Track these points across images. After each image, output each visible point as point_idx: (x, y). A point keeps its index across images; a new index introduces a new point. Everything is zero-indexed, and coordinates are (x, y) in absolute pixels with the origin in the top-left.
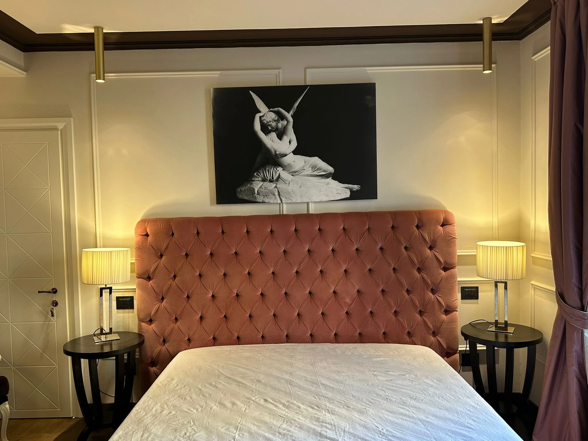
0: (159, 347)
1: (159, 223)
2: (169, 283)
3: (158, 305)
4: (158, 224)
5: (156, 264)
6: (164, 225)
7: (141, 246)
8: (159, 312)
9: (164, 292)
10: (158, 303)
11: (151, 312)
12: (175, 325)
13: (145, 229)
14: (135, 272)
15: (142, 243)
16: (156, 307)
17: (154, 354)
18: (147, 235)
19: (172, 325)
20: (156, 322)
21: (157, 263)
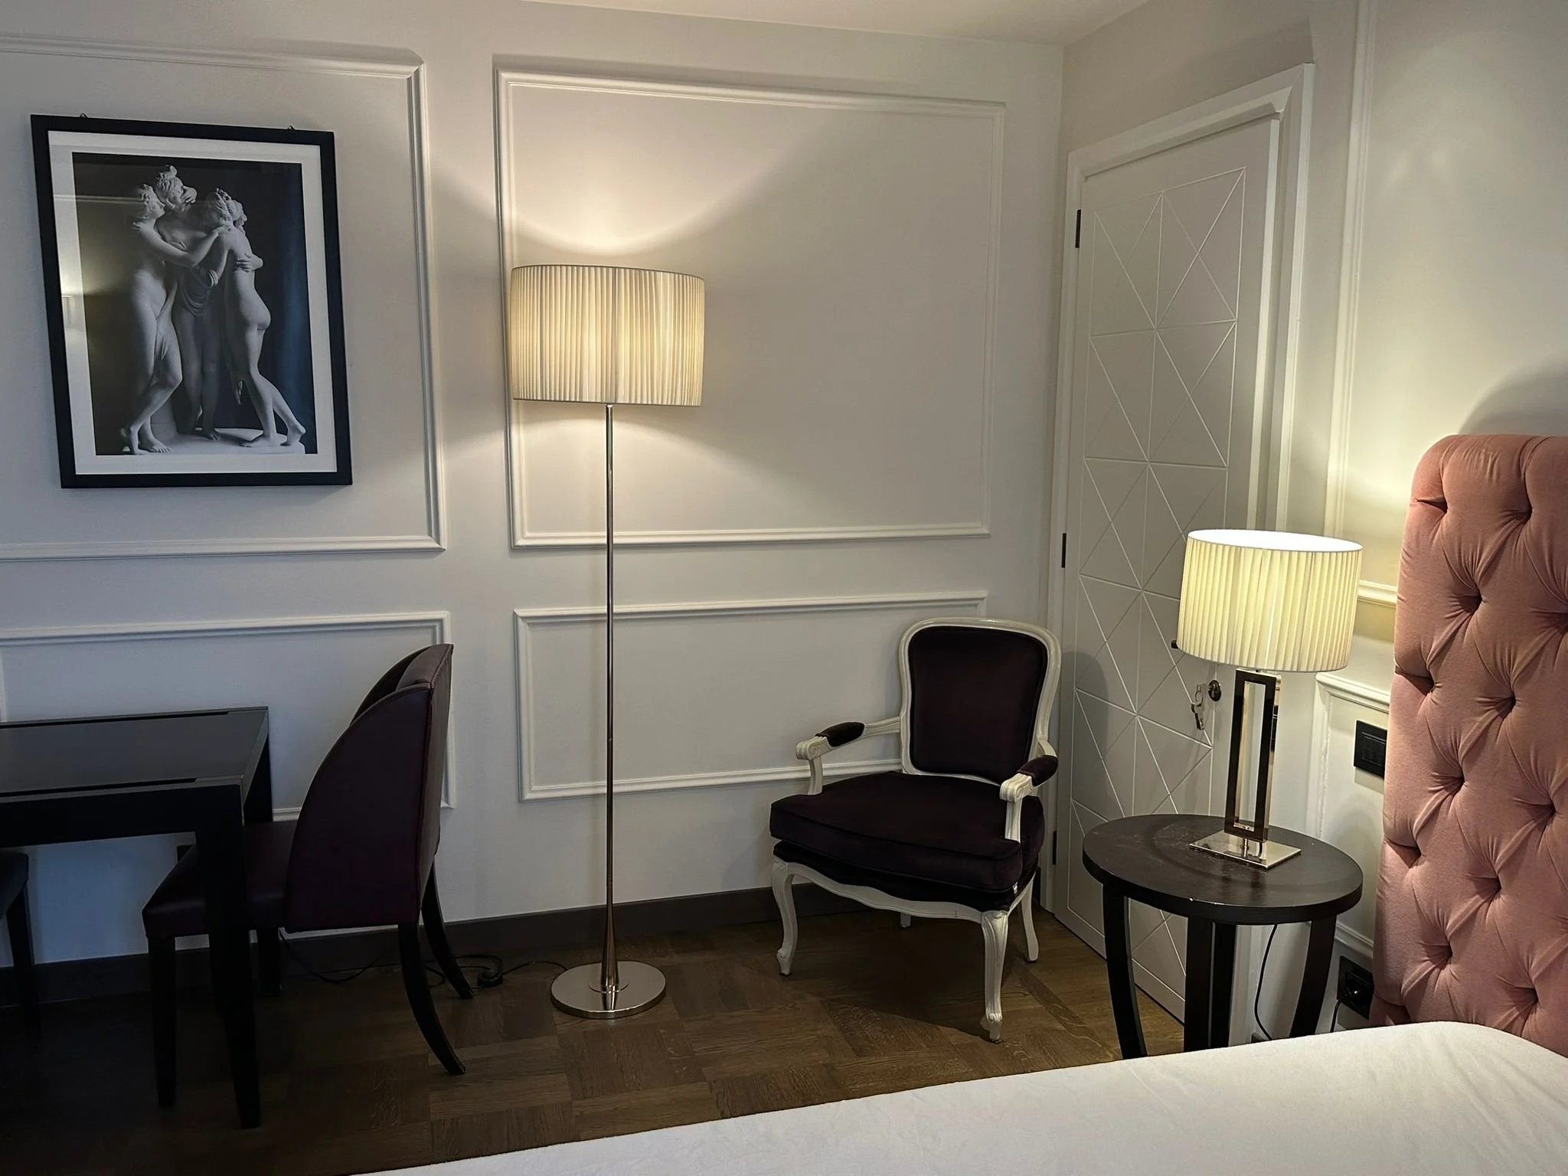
0: (1424, 964)
1: (1482, 457)
2: (1481, 719)
3: (1437, 798)
4: (1479, 460)
5: (1448, 628)
6: (1499, 469)
7: (1413, 545)
8: (1438, 826)
9: (1462, 751)
10: (1435, 792)
11: (1414, 816)
12: (1486, 905)
13: (1438, 477)
14: (1393, 641)
15: (1417, 536)
16: (1430, 803)
17: (1405, 982)
18: (1442, 505)
19: (1474, 901)
20: (1426, 863)
21: (1452, 624)
